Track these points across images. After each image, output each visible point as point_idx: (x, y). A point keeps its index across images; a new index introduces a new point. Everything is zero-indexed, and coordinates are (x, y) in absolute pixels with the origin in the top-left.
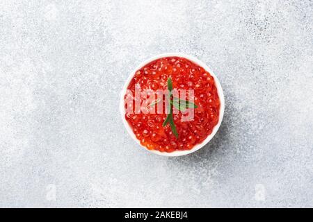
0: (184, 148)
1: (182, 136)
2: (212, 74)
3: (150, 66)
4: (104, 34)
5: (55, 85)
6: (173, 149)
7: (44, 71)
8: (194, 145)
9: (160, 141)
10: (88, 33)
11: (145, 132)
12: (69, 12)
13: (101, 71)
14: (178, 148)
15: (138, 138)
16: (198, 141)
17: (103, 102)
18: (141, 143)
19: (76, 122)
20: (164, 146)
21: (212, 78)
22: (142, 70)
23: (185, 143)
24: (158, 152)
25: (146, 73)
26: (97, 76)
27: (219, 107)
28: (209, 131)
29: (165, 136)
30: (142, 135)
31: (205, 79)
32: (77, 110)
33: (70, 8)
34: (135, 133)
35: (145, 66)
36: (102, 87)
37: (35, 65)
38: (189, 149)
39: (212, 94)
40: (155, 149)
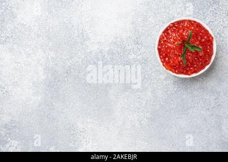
0: (186, 73)
1: (187, 66)
2: (213, 35)
3: (179, 23)
4: (85, 35)
5: (56, 65)
6: (180, 73)
7: (49, 57)
8: (192, 73)
9: (174, 66)
10: (75, 35)
11: (167, 59)
12: (64, 23)
13: (83, 57)
14: (182, 73)
15: (162, 61)
16: (195, 72)
17: (84, 75)
18: (163, 65)
19: (68, 87)
20: (175, 70)
21: (213, 38)
22: (173, 24)
23: (187, 71)
24: (171, 72)
25: (176, 26)
26: (80, 60)
27: (212, 55)
28: (203, 67)
29: (178, 64)
30: (165, 60)
31: (208, 37)
32: (69, 80)
33: (65, 20)
34: (161, 58)
35: (176, 22)
36: (84, 66)
37: (45, 53)
38: (189, 75)
39: (210, 47)
40: (170, 70)
